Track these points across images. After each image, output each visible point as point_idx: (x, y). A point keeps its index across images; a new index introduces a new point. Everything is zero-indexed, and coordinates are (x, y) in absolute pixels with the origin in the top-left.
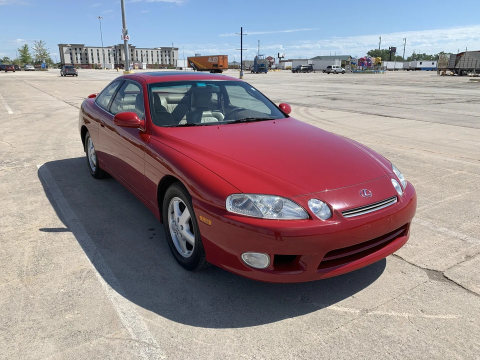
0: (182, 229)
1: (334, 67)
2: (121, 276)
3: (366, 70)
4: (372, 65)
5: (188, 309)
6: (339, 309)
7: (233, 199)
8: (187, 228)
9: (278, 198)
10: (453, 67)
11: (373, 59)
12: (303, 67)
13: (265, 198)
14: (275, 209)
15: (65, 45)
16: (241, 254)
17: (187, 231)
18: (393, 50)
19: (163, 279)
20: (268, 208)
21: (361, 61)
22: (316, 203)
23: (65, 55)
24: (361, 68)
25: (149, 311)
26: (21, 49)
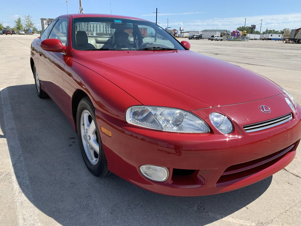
0: (90, 139)
1: (216, 36)
2: (35, 179)
3: (236, 39)
4: (240, 36)
5: (89, 216)
6: (234, 221)
7: (133, 111)
8: (94, 139)
9: (178, 111)
10: (293, 38)
11: (241, 32)
12: (196, 36)
13: (166, 111)
14: (175, 122)
15: (45, 19)
16: (139, 167)
17: (94, 141)
18: (254, 27)
19: (71, 183)
20: (168, 121)
21: (233, 33)
22: (217, 117)
23: (44, 25)
24: (233, 37)
25: (50, 218)
26: (17, 20)
